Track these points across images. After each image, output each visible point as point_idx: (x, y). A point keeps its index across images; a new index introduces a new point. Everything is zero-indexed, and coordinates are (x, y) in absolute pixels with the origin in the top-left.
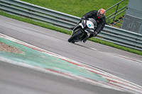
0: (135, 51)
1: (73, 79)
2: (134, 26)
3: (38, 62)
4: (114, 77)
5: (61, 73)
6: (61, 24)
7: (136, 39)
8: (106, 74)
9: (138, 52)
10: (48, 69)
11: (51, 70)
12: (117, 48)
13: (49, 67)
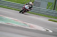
0: (39, 14)
1: (16, 26)
2: (38, 5)
3: (3, 21)
4: (32, 25)
5: (11, 24)
6: (10, 6)
7: (39, 10)
8: (29, 23)
9: (40, 14)
10: (6, 23)
11: (8, 23)
12: (32, 14)
13: (7, 22)
